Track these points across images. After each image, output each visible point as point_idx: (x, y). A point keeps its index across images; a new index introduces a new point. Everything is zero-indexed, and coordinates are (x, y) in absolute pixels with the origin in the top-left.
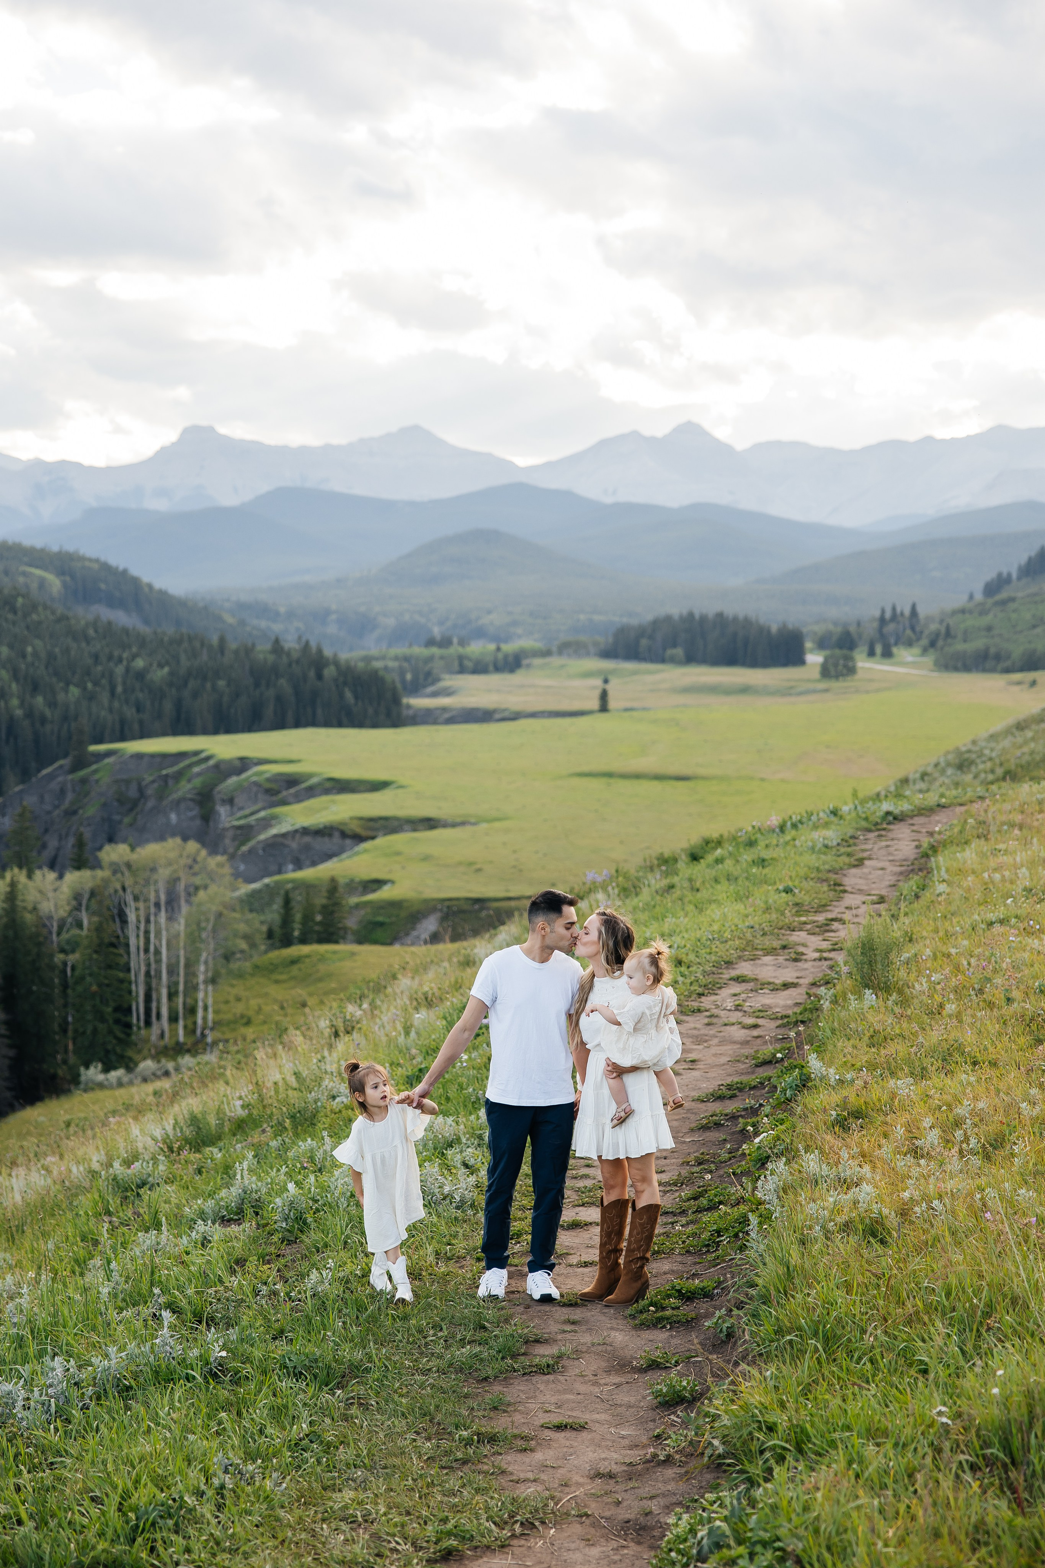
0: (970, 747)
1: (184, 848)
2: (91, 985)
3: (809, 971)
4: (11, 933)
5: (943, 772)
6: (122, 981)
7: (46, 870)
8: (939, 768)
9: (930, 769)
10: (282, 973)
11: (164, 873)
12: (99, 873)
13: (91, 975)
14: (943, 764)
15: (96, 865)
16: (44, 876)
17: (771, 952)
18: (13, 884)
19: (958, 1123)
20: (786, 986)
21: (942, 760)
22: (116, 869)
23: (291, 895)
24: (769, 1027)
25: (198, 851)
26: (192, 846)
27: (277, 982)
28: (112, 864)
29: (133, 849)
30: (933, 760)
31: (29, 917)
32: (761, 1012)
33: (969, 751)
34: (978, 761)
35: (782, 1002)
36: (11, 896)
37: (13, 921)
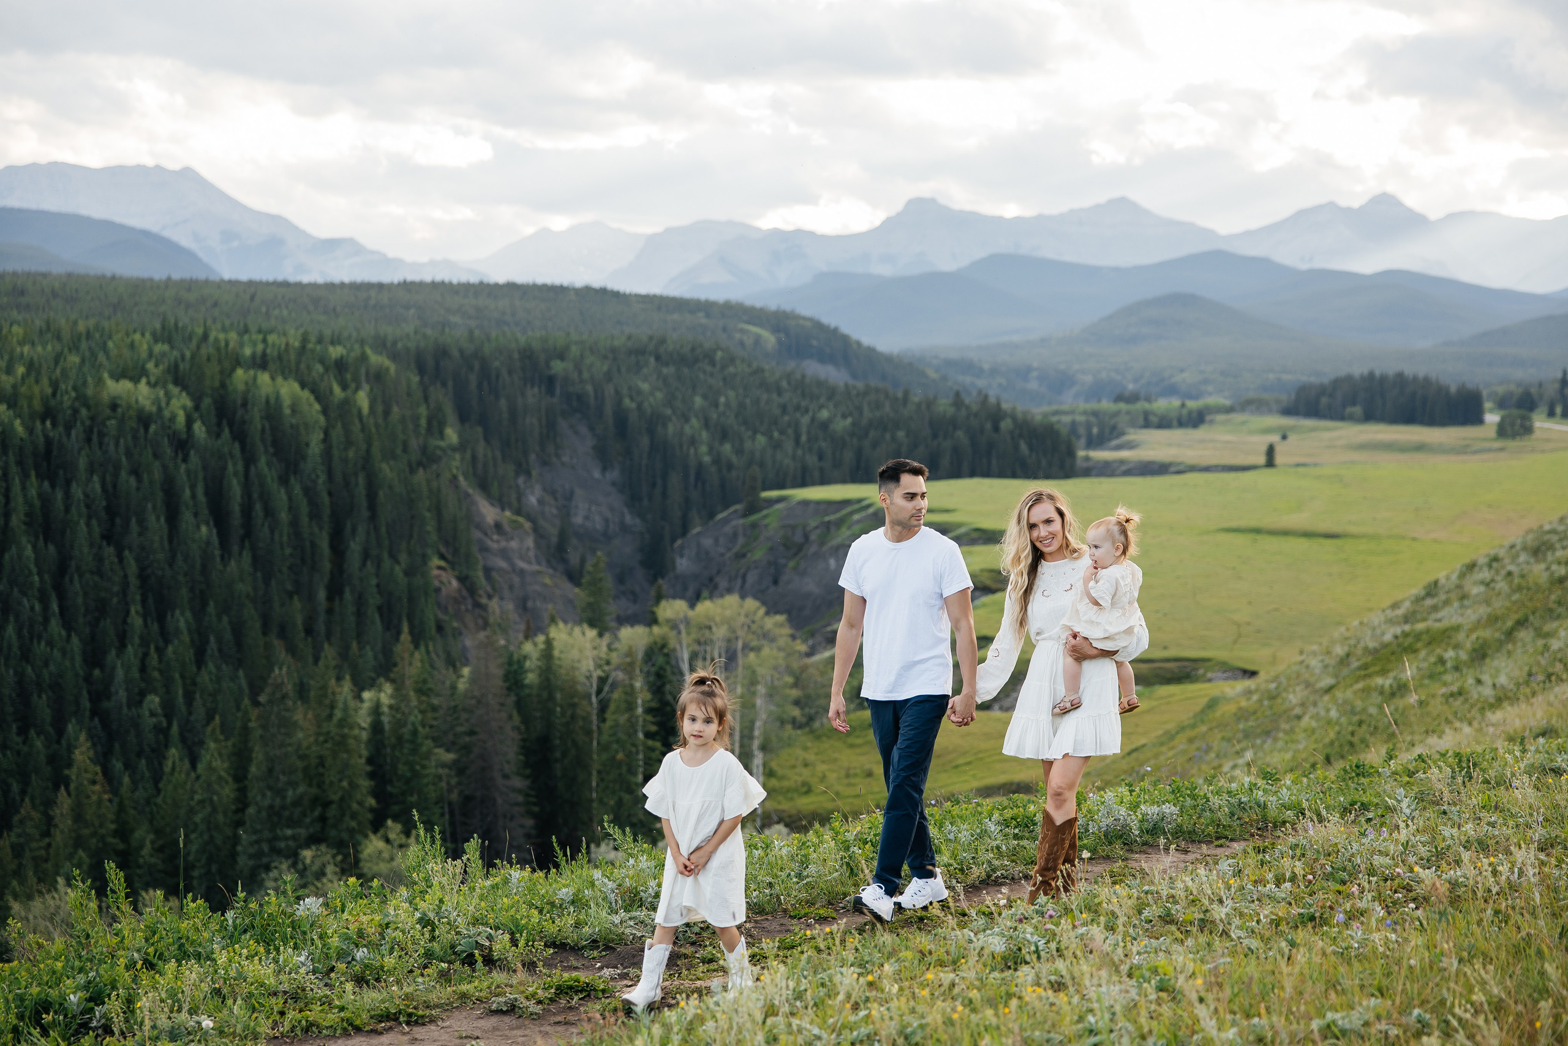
0: (1555, 525)
1: (742, 606)
2: (617, 752)
4: (545, 695)
5: (1515, 558)
7: (585, 626)
8: (1514, 551)
9: (1502, 553)
10: (858, 737)
11: (720, 633)
12: (656, 629)
13: (618, 741)
14: (1518, 547)
15: (652, 620)
16: (584, 634)
18: (549, 643)
21: (1519, 541)
22: (674, 626)
25: (758, 609)
26: (751, 603)
27: (852, 746)
28: (668, 621)
29: (692, 606)
30: (1507, 543)
33: (1553, 531)
34: (1558, 546)
36: (548, 654)
37: (548, 679)
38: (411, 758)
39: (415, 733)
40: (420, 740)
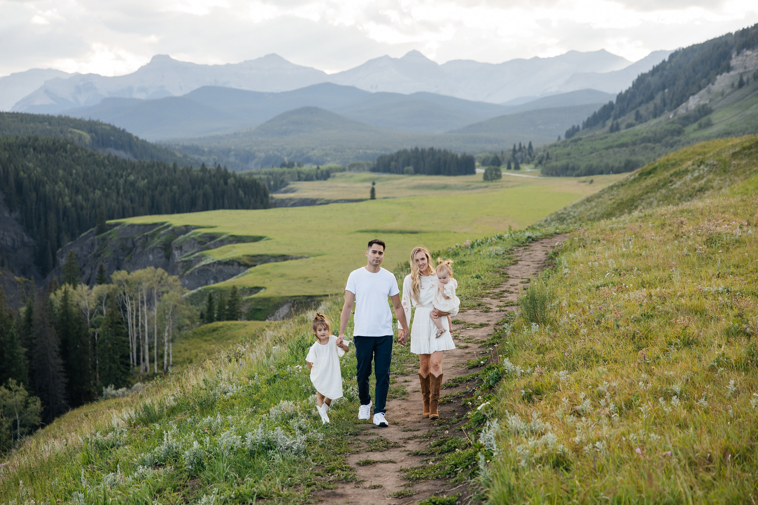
0: (563, 211)
1: (156, 272)
2: (108, 344)
3: (494, 317)
4: (65, 318)
5: (550, 223)
6: (124, 342)
7: (83, 284)
8: (547, 222)
10: (208, 336)
11: (145, 285)
12: (112, 286)
13: (108, 339)
14: (549, 220)
15: (110, 281)
16: (82, 287)
17: (472, 307)
18: (66, 292)
19: (601, 395)
20: (482, 325)
21: (549, 218)
22: (120, 283)
23: (212, 296)
24: (474, 348)
25: (164, 273)
26: (160, 271)
27: (206, 341)
28: (118, 281)
29: (129, 273)
30: (544, 219)
31: (74, 309)
32: (469, 340)
33: (563, 213)
34: (568, 218)
35: (480, 334)
36: (65, 299)
37: (66, 311)
38: (11, 350)
39: (12, 337)
40: (15, 341)
